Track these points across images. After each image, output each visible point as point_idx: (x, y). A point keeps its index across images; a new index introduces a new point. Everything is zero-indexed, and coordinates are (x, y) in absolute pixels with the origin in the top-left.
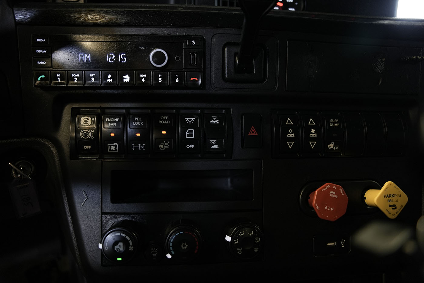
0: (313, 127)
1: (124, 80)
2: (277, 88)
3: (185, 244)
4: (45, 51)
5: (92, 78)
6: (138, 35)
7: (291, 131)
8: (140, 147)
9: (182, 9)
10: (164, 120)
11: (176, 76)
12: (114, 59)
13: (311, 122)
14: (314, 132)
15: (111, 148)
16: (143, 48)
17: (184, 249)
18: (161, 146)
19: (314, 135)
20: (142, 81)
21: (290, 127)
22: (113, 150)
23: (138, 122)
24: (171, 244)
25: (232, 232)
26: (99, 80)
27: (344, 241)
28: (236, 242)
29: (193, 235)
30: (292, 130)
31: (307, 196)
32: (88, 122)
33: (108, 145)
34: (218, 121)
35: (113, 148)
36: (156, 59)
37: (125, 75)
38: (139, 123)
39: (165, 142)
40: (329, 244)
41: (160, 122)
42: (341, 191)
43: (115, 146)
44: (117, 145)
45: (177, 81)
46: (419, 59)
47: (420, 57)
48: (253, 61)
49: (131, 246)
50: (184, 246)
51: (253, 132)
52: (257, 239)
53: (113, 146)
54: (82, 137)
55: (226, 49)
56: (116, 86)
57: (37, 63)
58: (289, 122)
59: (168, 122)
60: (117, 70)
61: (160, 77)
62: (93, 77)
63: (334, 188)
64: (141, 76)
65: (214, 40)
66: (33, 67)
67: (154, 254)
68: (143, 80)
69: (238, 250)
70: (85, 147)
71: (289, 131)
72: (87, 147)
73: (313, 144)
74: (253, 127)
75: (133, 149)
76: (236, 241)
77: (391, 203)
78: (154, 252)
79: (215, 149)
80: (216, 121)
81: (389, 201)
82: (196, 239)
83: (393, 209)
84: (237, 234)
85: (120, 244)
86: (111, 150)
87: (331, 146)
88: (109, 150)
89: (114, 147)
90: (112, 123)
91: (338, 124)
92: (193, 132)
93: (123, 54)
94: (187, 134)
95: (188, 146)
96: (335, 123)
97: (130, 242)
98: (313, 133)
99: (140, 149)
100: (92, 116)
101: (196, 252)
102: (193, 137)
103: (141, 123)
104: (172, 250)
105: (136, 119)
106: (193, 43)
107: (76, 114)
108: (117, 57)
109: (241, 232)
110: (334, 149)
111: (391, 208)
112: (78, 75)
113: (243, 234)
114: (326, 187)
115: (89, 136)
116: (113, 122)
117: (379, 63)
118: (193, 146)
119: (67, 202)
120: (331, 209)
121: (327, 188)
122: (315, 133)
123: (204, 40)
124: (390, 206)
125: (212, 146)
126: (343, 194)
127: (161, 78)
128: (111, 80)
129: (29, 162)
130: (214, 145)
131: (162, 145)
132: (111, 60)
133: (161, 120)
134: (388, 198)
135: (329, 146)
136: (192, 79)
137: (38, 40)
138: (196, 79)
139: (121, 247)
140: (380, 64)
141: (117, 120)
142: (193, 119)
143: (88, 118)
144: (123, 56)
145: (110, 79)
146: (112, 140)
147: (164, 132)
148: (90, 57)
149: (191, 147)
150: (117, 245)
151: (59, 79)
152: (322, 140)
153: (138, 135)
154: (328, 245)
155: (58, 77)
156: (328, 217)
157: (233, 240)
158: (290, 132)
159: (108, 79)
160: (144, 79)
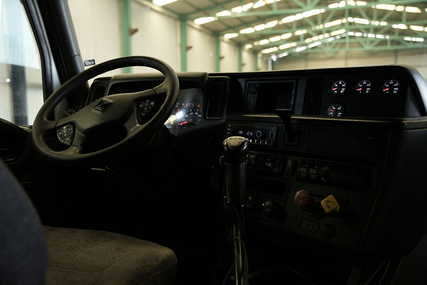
7: (305, 169)
13: (316, 167)
19: (315, 172)
42: (307, 194)
57: (227, 133)
58: (306, 165)
73: (313, 176)
77: (328, 205)
81: (327, 204)
83: (328, 208)
87: (323, 179)
91: (328, 169)
96: (326, 168)
106: (273, 129)
108: (250, 133)
110: (324, 181)
111: (327, 207)
114: (302, 191)
120: (300, 201)
124: (327, 206)
125: (274, 171)
126: (308, 196)
132: (248, 134)
134: (327, 202)
136: (271, 143)
152: (318, 176)
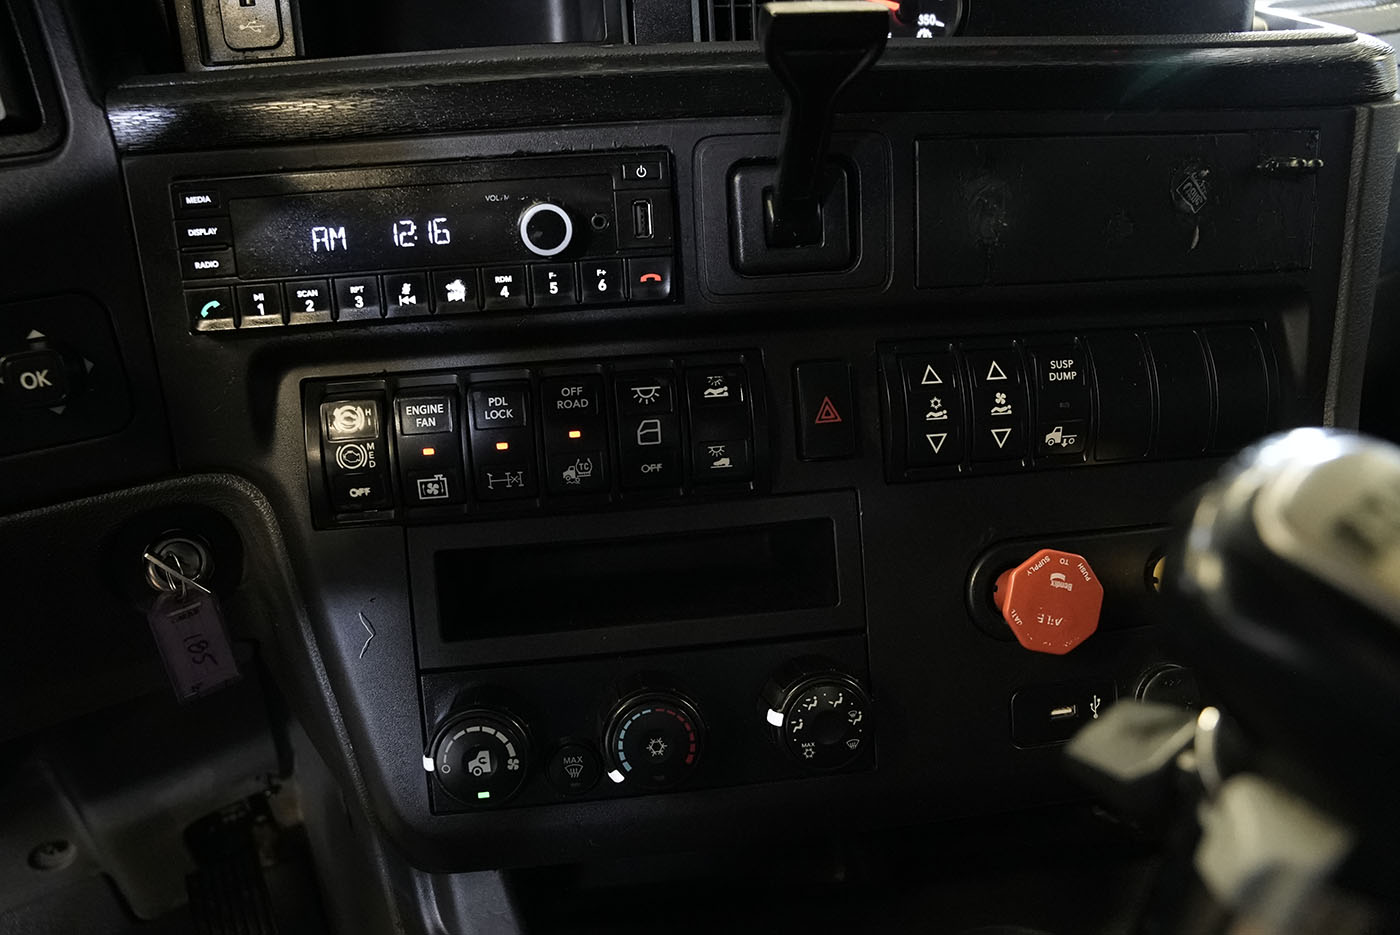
0: (999, 386)
1: (451, 296)
2: (890, 282)
3: (659, 741)
4: (212, 231)
5: (357, 298)
6: (478, 159)
7: (936, 403)
8: (509, 480)
9: (599, 69)
10: (571, 398)
11: (599, 272)
12: (414, 235)
13: (996, 373)
14: (1003, 402)
15: (426, 488)
16: (496, 198)
17: (658, 756)
18: (570, 473)
19: (1005, 408)
20: (502, 294)
21: (934, 391)
22: (432, 495)
23: (498, 408)
24: (621, 743)
25: (785, 699)
26: (377, 301)
27: (1099, 700)
28: (796, 728)
29: (678, 717)
30: (939, 401)
31: (989, 586)
32: (354, 422)
33: (419, 481)
34: (726, 388)
35: (433, 489)
36: (538, 234)
37: (451, 281)
38: (503, 414)
39: (581, 462)
40: (1054, 713)
41: (560, 404)
42: (1083, 570)
43: (438, 482)
44: (445, 479)
45: (602, 286)
46: (1307, 167)
47: (1311, 162)
48: (819, 211)
49: (513, 758)
50: (657, 747)
51: (829, 415)
52: (853, 715)
53: (433, 483)
54: (342, 464)
55: (737, 179)
56: (429, 313)
57: (194, 266)
58: (931, 377)
59: (585, 403)
60: (426, 268)
61: (553, 279)
62: (359, 293)
63: (1064, 562)
64: (498, 279)
65: (700, 156)
66: (184, 279)
67: (574, 773)
68: (505, 292)
69: (804, 748)
70: (354, 493)
71: (930, 404)
72: (359, 492)
73: (1001, 436)
74: (826, 399)
75: (490, 487)
76: (798, 724)
78: (575, 767)
79: (723, 470)
80: (721, 390)
82: (688, 727)
84: (799, 706)
85: (481, 754)
86: (428, 495)
87: (1055, 437)
88: (423, 496)
89: (436, 486)
90: (425, 420)
91: (1074, 374)
92: (656, 427)
93: (438, 220)
94: (639, 433)
95: (646, 469)
96: (1063, 371)
97: (510, 747)
98: (1001, 404)
99: (509, 486)
100: (364, 402)
101: (689, 760)
102: (657, 440)
103: (508, 413)
104: (624, 761)
105: (491, 401)
106: (641, 171)
107: (317, 398)
108: (422, 231)
109: (809, 700)
110: (1064, 445)
112: (315, 293)
113: (814, 705)
114: (1041, 559)
115: (362, 462)
116: (427, 416)
117: (1189, 184)
118: (659, 466)
119: (316, 649)
120: (1054, 623)
121: (1041, 564)
122: (1006, 405)
123: (672, 157)
125: (715, 464)
126: (1088, 579)
127: (556, 283)
128: (413, 300)
129: (191, 542)
130: (719, 459)
131: (572, 469)
132: (407, 239)
133: (564, 399)
135: (1048, 437)
136: (644, 279)
137: (191, 200)
138: (657, 278)
139: (484, 763)
140: (1194, 186)
141: (438, 409)
142: (654, 388)
143: (353, 408)
144: (440, 226)
145: (410, 296)
146: (428, 468)
147: (575, 434)
148: (344, 236)
149: (655, 470)
150: (475, 758)
151: (261, 307)
152: (1029, 424)
153: (502, 446)
154: (1056, 715)
155: (259, 302)
156: (1047, 646)
157: (789, 723)
158: (933, 405)
159: (403, 296)
160: (505, 288)
